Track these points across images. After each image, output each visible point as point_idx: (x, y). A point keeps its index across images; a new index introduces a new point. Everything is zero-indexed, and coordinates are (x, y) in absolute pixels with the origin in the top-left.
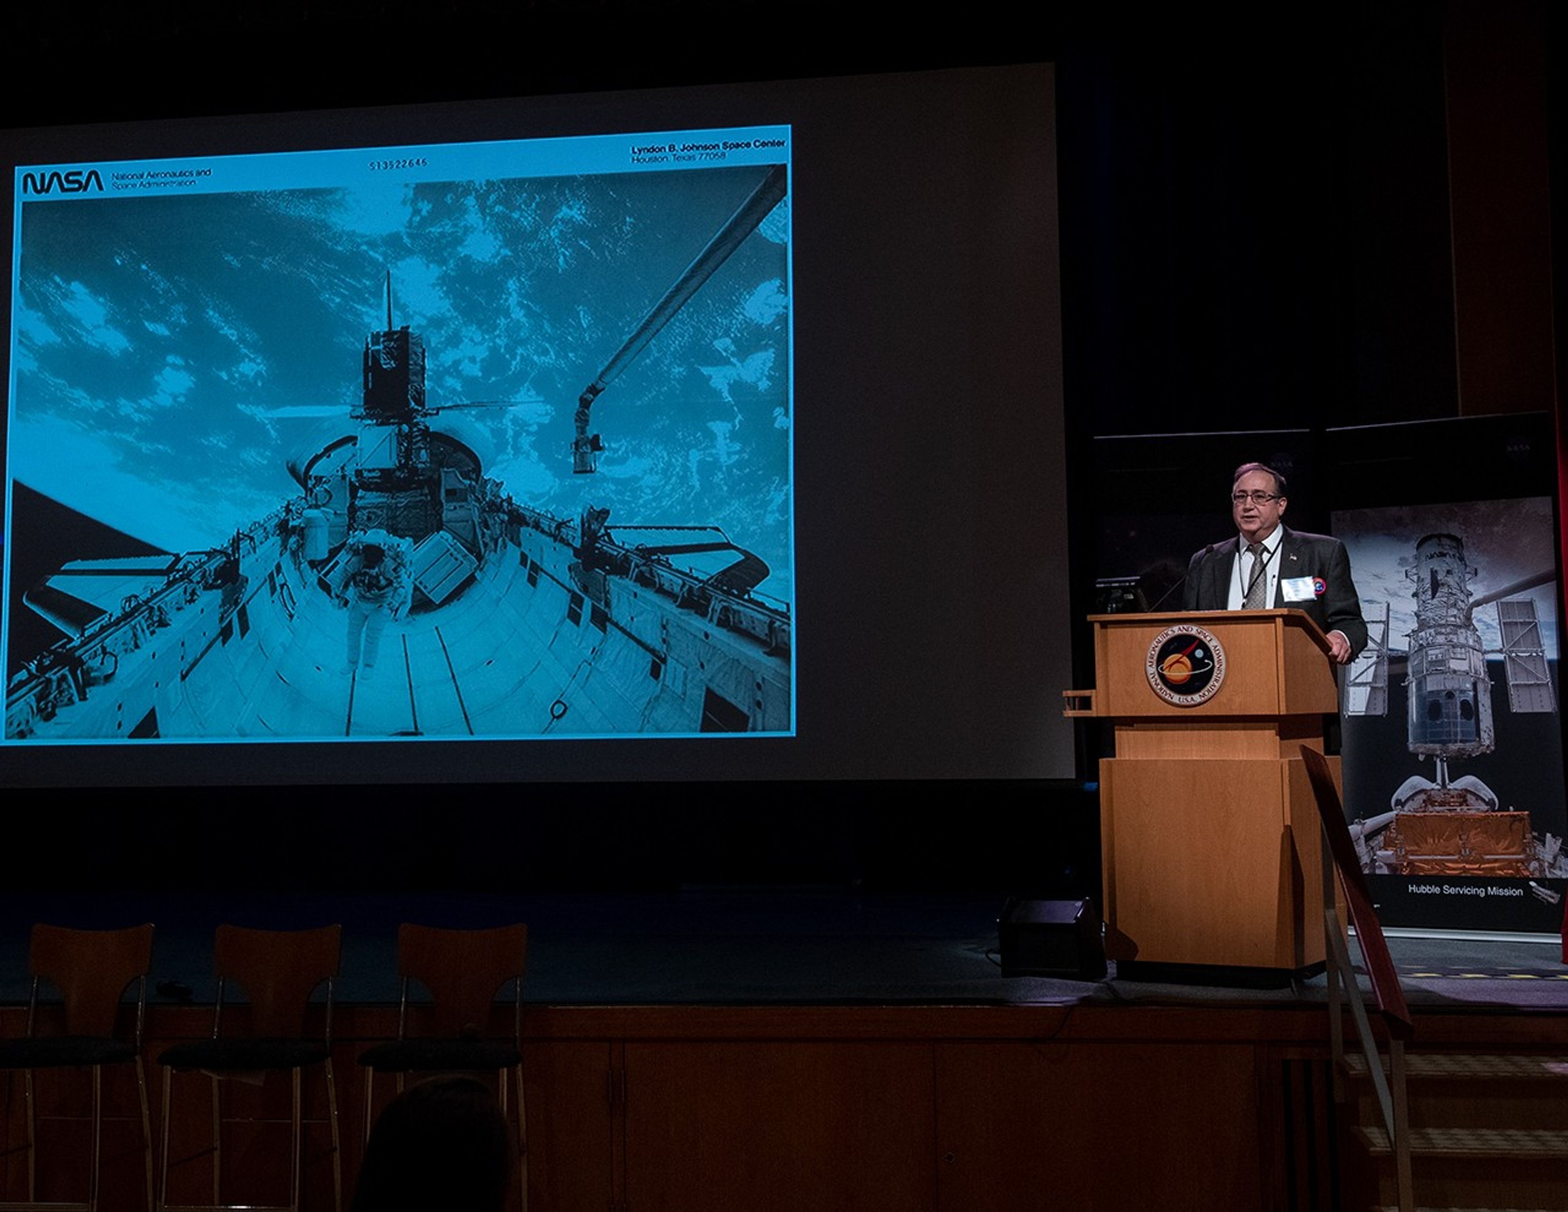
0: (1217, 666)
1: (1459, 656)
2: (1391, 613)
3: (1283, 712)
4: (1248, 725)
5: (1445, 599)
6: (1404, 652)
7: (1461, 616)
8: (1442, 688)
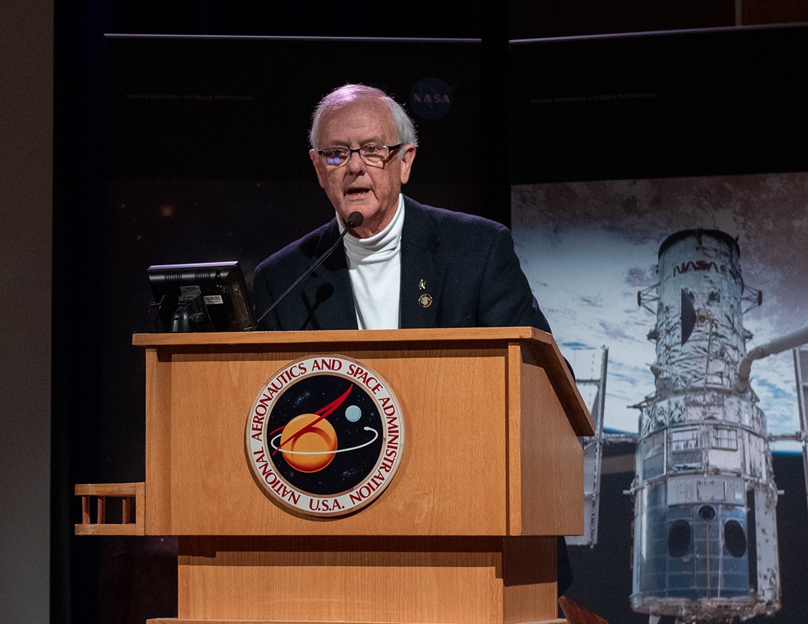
0: (387, 438)
1: (725, 444)
2: (609, 366)
3: (515, 531)
4: (442, 555)
5: (705, 344)
6: (631, 436)
7: (732, 376)
8: (695, 499)
